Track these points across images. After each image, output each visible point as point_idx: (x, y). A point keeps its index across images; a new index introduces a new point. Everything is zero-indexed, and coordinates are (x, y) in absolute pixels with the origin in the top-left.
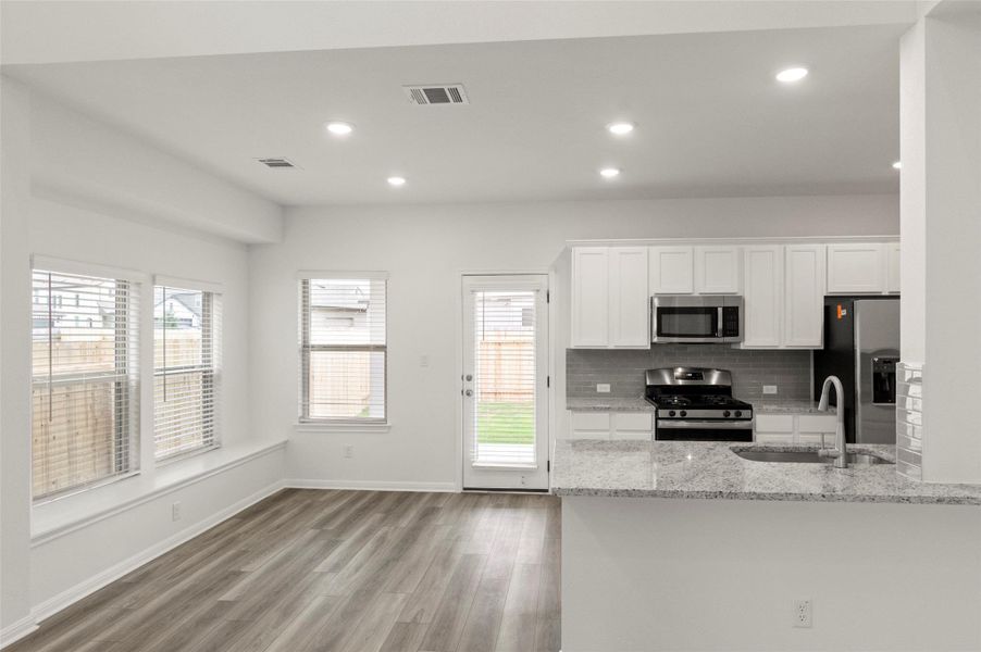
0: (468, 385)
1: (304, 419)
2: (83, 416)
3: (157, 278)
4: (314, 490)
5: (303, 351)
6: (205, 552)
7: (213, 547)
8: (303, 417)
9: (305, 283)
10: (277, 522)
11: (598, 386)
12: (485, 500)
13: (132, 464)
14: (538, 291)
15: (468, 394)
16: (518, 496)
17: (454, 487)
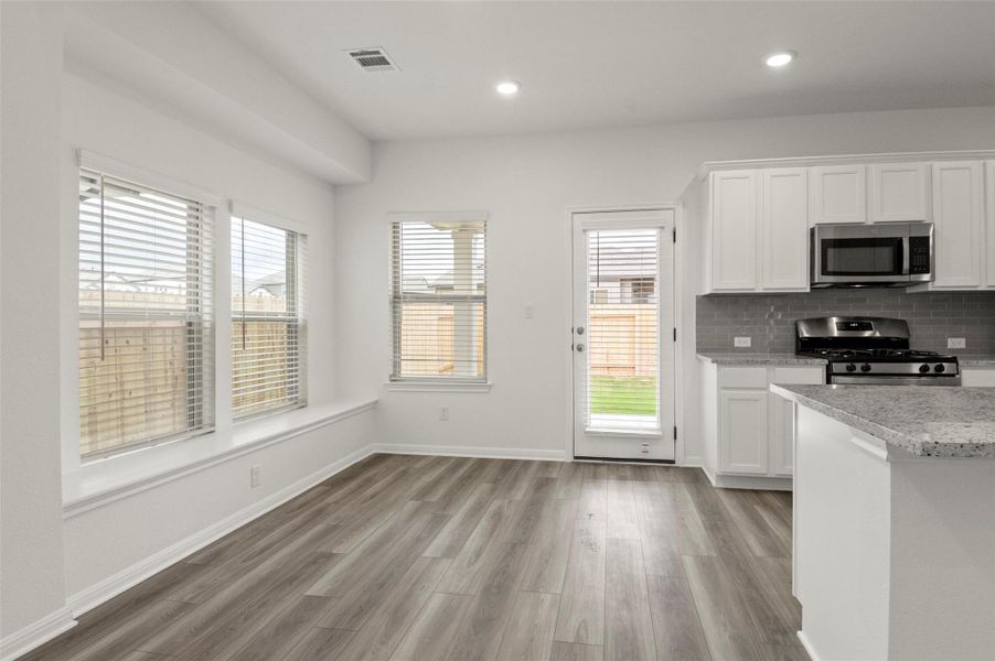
0: (579, 339)
1: (395, 377)
2: (162, 375)
3: (235, 205)
4: (407, 456)
5: (394, 302)
6: (288, 526)
7: (298, 520)
8: (394, 375)
9: (395, 226)
10: (370, 491)
11: (736, 339)
12: (603, 470)
13: (206, 421)
14: (662, 228)
15: (580, 349)
16: (640, 467)
17: (564, 456)
